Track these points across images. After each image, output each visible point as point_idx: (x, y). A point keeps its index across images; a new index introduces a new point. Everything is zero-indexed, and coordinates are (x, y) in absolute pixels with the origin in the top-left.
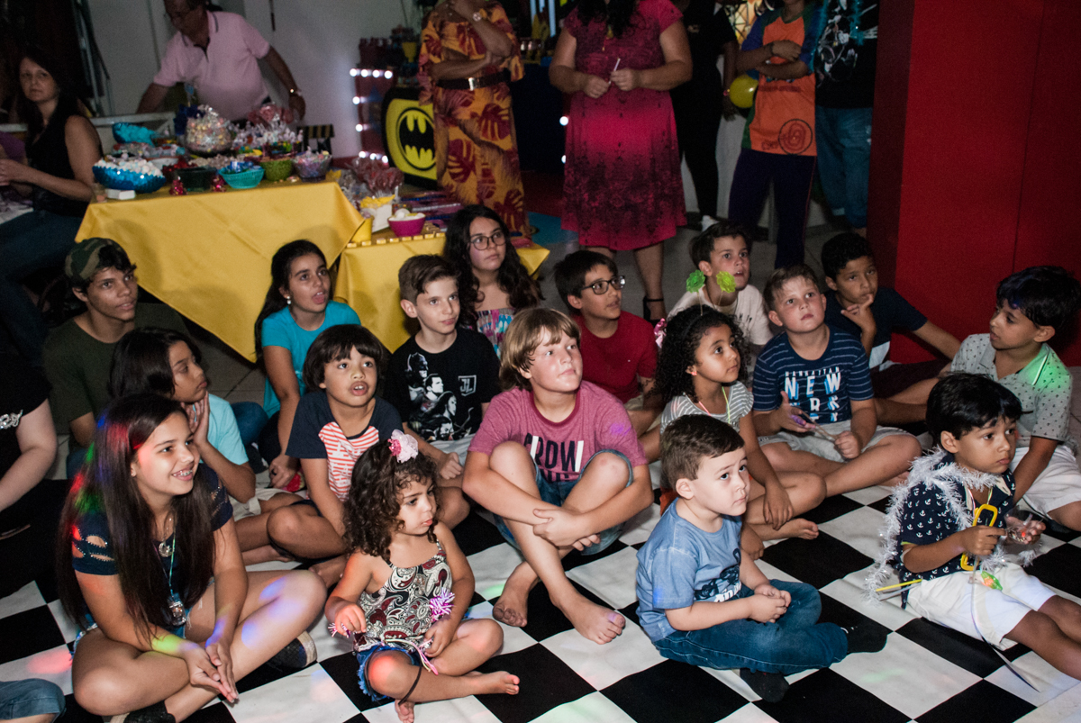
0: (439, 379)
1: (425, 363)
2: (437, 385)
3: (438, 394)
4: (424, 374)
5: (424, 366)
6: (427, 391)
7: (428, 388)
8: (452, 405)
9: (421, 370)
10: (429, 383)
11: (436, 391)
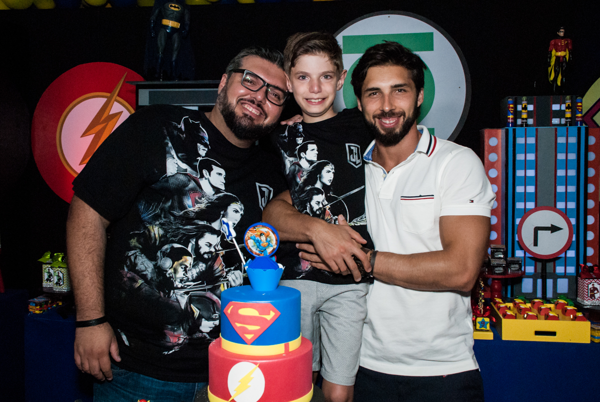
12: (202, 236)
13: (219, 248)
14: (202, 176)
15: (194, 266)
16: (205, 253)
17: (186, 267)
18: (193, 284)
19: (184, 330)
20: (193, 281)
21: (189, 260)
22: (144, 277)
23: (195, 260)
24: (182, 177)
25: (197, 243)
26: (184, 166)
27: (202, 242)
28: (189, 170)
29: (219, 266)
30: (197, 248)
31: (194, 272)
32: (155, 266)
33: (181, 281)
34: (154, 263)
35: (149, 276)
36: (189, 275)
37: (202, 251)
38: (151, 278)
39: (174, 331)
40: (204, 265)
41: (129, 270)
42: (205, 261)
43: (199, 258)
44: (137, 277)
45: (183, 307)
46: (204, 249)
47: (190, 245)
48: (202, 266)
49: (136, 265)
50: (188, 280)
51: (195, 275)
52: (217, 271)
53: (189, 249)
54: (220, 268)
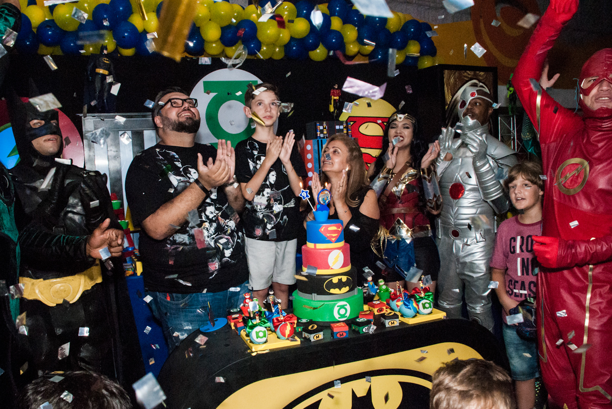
12: (205, 210)
13: (217, 212)
14: (189, 178)
15: (211, 226)
16: (212, 218)
17: (207, 228)
18: (214, 236)
19: (218, 259)
20: (214, 234)
21: (207, 225)
22: (185, 244)
23: (209, 223)
24: (181, 184)
25: (205, 214)
26: (178, 178)
27: (208, 213)
28: (182, 178)
29: (222, 221)
30: (207, 217)
31: (212, 230)
32: (189, 235)
33: (208, 237)
34: (187, 234)
35: (188, 242)
36: (210, 232)
37: (210, 217)
38: (190, 243)
39: (213, 261)
40: (215, 224)
41: (171, 245)
42: (214, 221)
43: (211, 221)
44: (178, 246)
45: (214, 246)
46: (211, 216)
47: (203, 217)
48: (215, 225)
49: (175, 241)
50: (211, 235)
51: (213, 231)
52: (222, 224)
53: (204, 219)
54: (223, 222)
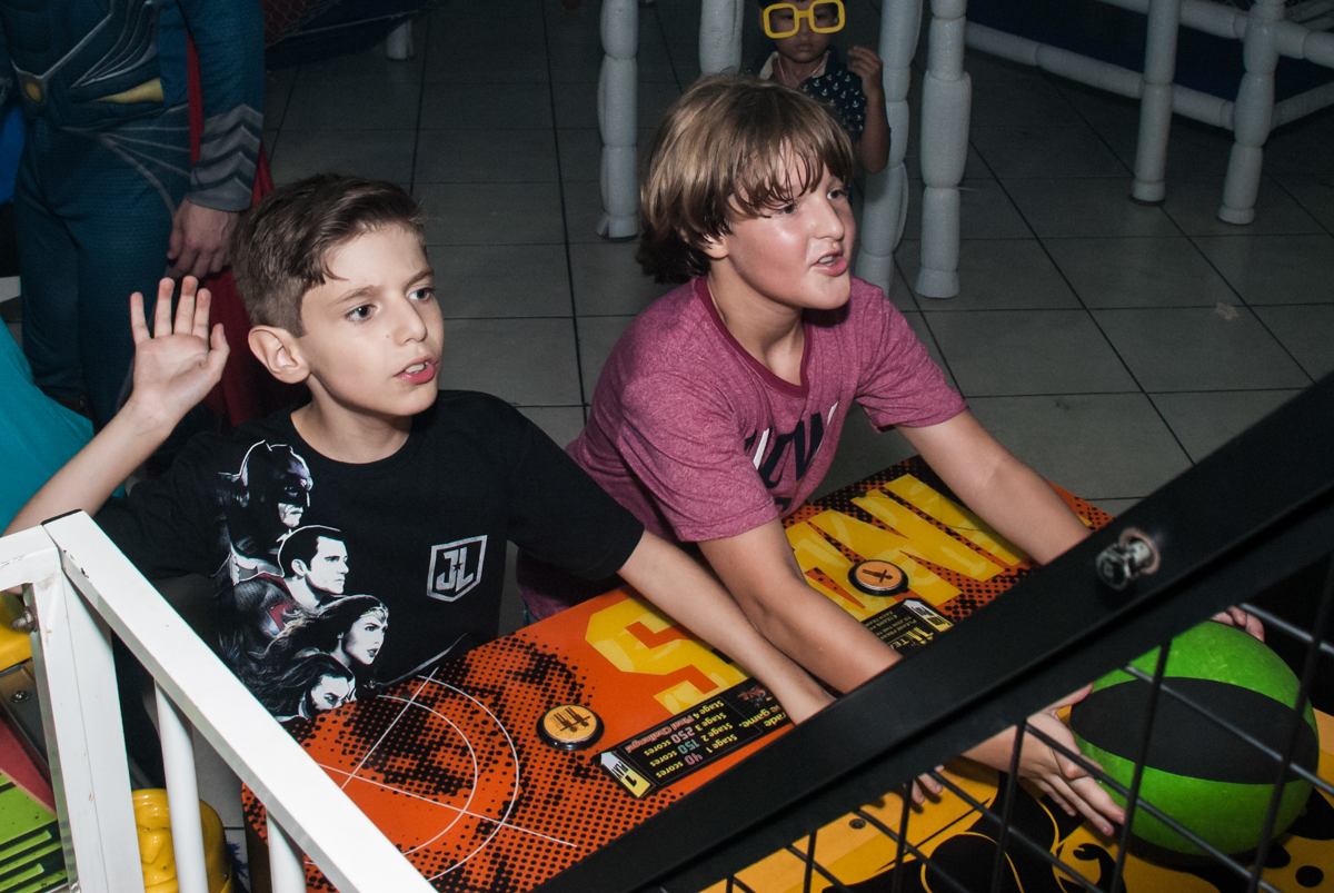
0: (338, 548)
1: (308, 482)
2: (329, 565)
3: (323, 596)
4: (291, 515)
5: (302, 491)
6: (290, 573)
7: (296, 565)
8: (367, 638)
9: (288, 501)
10: (304, 548)
11: (319, 584)
